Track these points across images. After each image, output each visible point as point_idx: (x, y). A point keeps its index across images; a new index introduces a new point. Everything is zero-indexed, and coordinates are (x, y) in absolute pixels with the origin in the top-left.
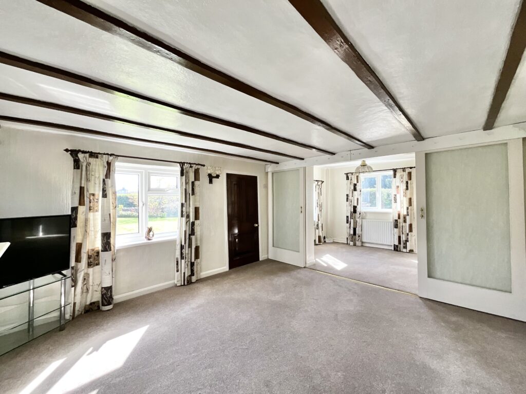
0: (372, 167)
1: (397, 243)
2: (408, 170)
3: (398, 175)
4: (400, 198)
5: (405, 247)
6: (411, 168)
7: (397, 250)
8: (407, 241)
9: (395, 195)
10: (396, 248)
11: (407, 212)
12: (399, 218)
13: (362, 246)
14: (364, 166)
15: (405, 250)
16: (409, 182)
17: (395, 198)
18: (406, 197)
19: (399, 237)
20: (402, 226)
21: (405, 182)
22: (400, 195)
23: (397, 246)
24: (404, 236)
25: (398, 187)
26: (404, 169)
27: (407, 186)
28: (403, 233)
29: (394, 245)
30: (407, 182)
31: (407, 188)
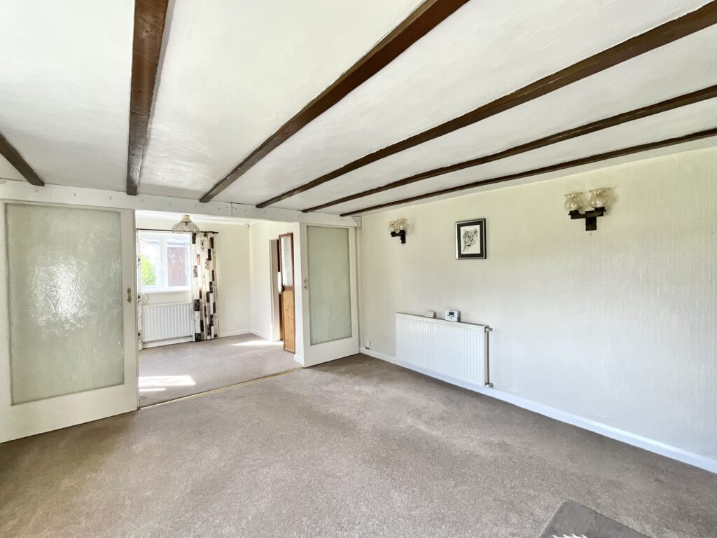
0: (198, 226)
1: (199, 331)
2: (210, 235)
3: (198, 240)
4: (202, 270)
5: (209, 334)
6: (214, 233)
7: (200, 340)
8: (211, 324)
9: (196, 267)
10: (199, 338)
11: (211, 288)
12: (201, 297)
13: (144, 349)
14: (187, 223)
15: (209, 338)
16: (212, 250)
17: (195, 270)
18: (208, 268)
19: (202, 322)
20: (205, 307)
21: (206, 250)
22: (202, 267)
23: (199, 334)
24: (207, 319)
25: (198, 256)
26: (206, 234)
27: (209, 256)
28: (206, 315)
29: (196, 334)
30: (209, 251)
31: (209, 259)
